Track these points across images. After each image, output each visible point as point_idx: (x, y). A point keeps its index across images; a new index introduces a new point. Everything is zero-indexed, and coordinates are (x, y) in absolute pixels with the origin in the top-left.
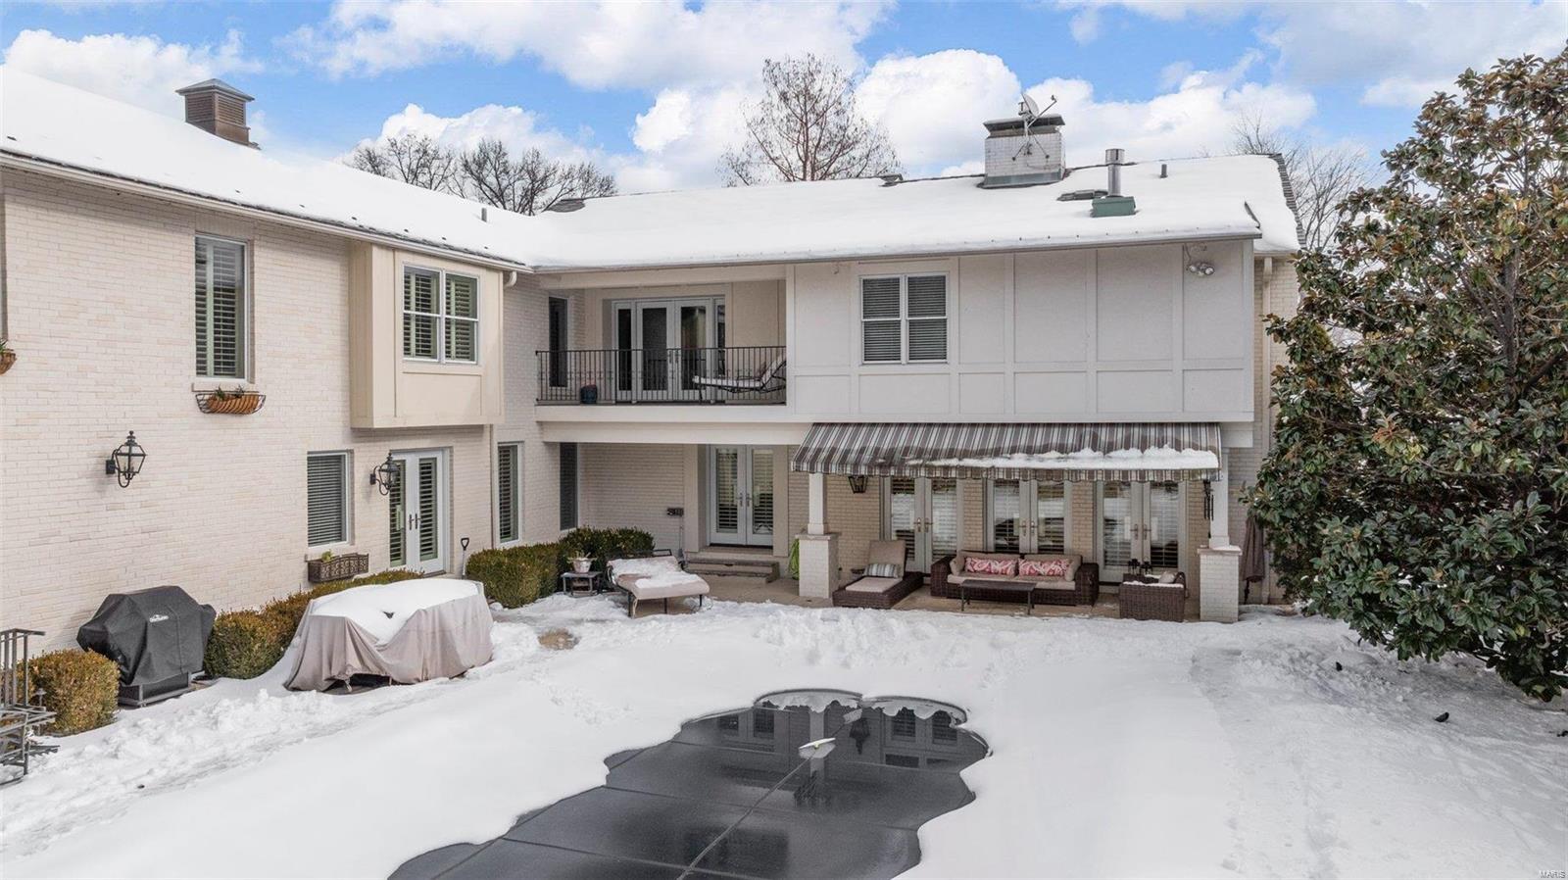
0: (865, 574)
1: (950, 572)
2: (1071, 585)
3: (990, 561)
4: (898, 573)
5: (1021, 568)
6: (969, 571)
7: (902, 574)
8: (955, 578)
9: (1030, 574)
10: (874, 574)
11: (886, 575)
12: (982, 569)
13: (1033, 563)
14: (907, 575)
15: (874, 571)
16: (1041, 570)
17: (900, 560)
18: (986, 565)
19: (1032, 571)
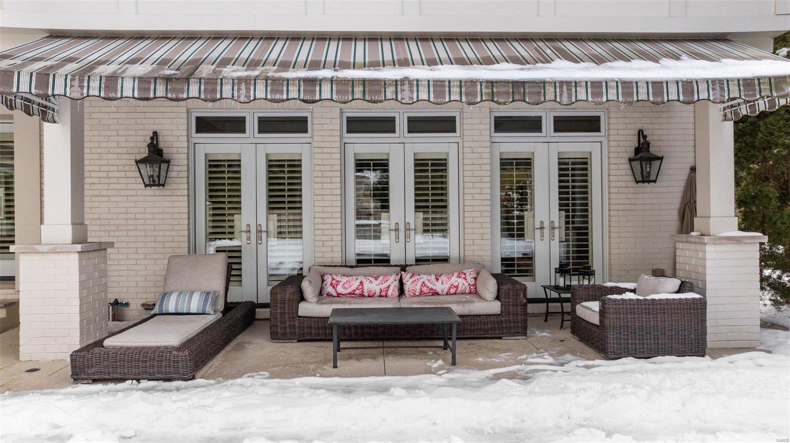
0: (156, 310)
1: (302, 299)
2: (495, 307)
3: (361, 278)
4: (214, 303)
5: (408, 286)
6: (329, 295)
7: (221, 306)
8: (310, 308)
9: (422, 293)
10: (172, 308)
11: (194, 308)
12: (350, 290)
13: (425, 278)
14: (229, 307)
15: (171, 305)
16: (439, 287)
17: (217, 283)
18: (355, 284)
19: (425, 289)
